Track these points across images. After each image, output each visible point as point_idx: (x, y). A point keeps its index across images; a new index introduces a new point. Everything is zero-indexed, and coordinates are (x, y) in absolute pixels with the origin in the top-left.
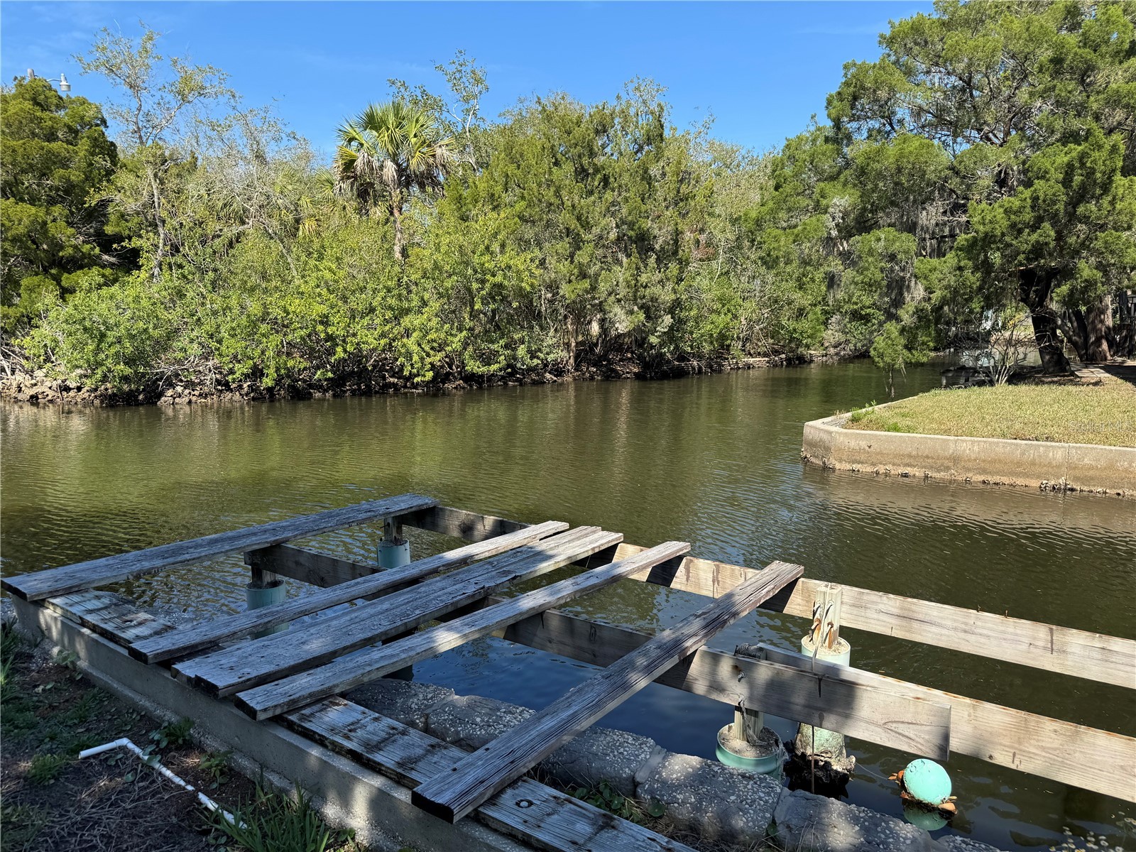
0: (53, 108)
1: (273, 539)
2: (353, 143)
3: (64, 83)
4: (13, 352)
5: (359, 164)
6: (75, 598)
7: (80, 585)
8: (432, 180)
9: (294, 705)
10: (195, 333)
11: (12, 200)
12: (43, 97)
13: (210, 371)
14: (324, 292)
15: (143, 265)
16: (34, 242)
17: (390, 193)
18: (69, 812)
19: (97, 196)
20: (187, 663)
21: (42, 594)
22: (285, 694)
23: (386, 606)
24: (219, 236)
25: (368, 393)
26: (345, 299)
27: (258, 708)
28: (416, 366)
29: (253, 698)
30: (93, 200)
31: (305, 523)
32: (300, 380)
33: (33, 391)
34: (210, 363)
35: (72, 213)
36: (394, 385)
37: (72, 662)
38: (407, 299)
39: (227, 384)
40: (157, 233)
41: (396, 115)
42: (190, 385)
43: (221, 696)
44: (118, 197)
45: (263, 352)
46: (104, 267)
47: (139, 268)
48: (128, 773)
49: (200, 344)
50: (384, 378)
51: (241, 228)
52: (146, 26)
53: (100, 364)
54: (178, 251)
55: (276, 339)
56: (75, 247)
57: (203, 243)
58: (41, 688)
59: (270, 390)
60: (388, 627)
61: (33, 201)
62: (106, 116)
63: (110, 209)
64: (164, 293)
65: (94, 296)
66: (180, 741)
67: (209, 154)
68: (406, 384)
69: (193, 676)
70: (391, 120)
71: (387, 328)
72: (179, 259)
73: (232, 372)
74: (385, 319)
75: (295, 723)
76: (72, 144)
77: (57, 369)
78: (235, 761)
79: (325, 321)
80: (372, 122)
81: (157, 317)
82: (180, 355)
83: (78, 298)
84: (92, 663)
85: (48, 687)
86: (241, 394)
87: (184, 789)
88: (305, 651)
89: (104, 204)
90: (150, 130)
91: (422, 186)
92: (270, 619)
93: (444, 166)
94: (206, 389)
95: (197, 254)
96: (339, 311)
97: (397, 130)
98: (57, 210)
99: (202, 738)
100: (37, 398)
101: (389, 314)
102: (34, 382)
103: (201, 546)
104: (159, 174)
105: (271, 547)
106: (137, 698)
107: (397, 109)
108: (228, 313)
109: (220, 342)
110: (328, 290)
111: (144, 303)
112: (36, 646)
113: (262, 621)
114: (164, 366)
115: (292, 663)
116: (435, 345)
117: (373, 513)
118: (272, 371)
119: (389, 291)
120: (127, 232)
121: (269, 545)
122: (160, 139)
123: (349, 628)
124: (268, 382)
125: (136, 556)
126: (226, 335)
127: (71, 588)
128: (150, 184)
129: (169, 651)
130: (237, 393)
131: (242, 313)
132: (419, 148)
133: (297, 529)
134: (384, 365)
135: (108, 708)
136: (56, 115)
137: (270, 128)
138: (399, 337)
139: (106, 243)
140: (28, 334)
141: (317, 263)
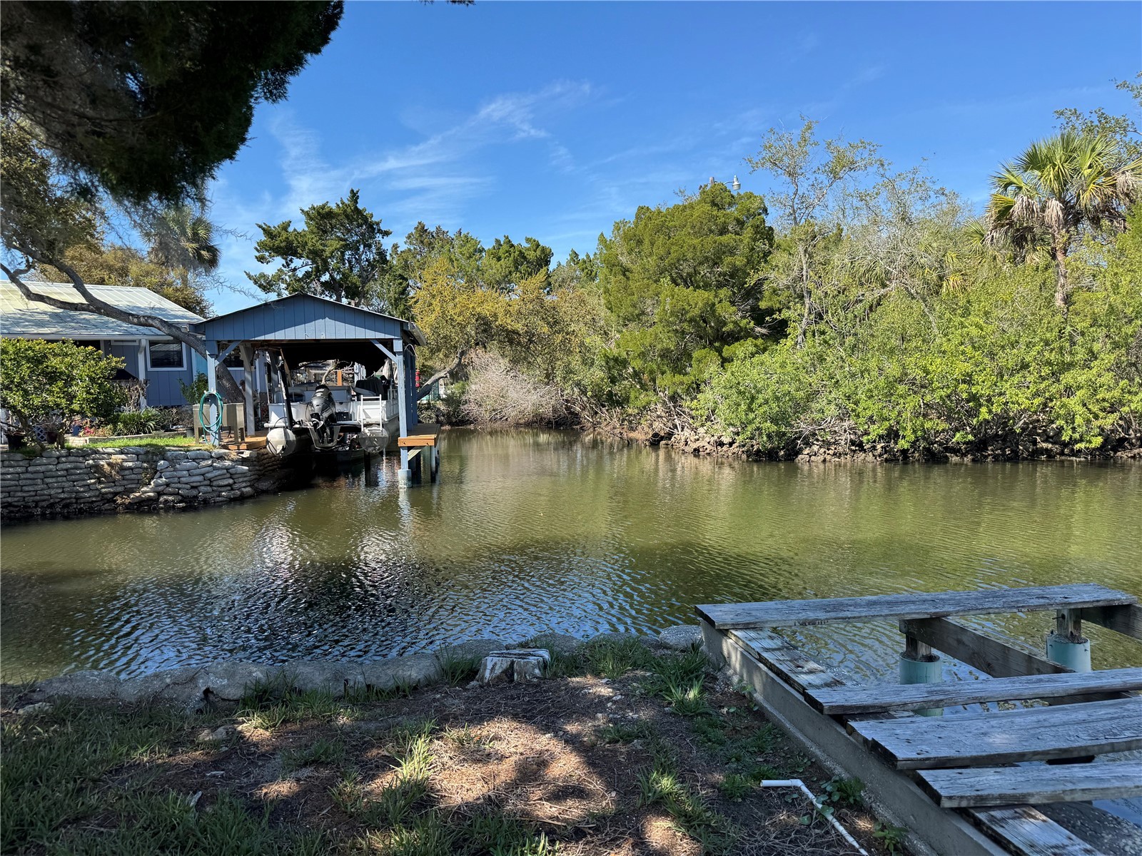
0: (727, 206)
1: (933, 611)
2: (1009, 188)
3: (736, 183)
4: (684, 412)
5: (1017, 210)
6: (752, 634)
7: (756, 623)
8: (1110, 213)
9: (982, 803)
10: (833, 395)
11: (691, 288)
12: (719, 198)
13: (845, 431)
14: (969, 349)
15: (790, 334)
16: (705, 321)
17: (1053, 236)
18: (756, 834)
19: (756, 276)
20: (864, 723)
21: (726, 625)
22: (971, 786)
23: (1082, 715)
24: (861, 301)
25: (1015, 458)
26: (992, 355)
27: (943, 793)
28: (1079, 430)
29: (938, 780)
30: (750, 282)
31: (966, 599)
32: (936, 442)
33: (695, 446)
34: (846, 424)
35: (734, 293)
36: (1047, 451)
37: (750, 693)
38: (1071, 353)
39: (860, 445)
40: (803, 304)
41: (1065, 148)
42: (827, 444)
43: (899, 768)
44: (772, 275)
45: (899, 414)
46: (756, 338)
47: (786, 336)
48: (804, 815)
49: (837, 405)
50: (1035, 443)
51: (882, 291)
52: (805, 118)
53: (751, 422)
54: (822, 318)
55: (913, 402)
56: (735, 323)
57: (845, 309)
58: (726, 710)
59: (904, 452)
60: (1089, 743)
61: (707, 286)
62: (767, 204)
63: (765, 287)
64: (807, 358)
65: (748, 363)
66: (851, 800)
67: (854, 223)
68: (1063, 451)
69: (870, 739)
70: (1059, 155)
71: (1043, 386)
72: (822, 326)
73: (866, 433)
74: (1041, 376)
75: (984, 824)
76: (738, 234)
77: (715, 427)
78: (910, 841)
79: (968, 379)
80: (1034, 162)
81: (799, 380)
82: (818, 416)
83: (733, 367)
84: (766, 698)
85: (732, 710)
86: (874, 455)
87: (858, 851)
88: (989, 744)
89: (760, 283)
90: (803, 211)
91: (1096, 221)
92: (942, 697)
93: (1127, 195)
94: (840, 449)
95: (839, 320)
96: (985, 370)
97: (1065, 165)
98: (724, 292)
99: (873, 804)
100: (699, 451)
101: (1046, 371)
102: (697, 437)
103: (860, 606)
104: (809, 249)
105: (931, 619)
106: (808, 744)
107: (1066, 142)
108: (866, 375)
109: (856, 403)
110: (974, 347)
111: (789, 368)
112: (720, 670)
113: (934, 698)
114: (803, 425)
115: (974, 754)
116: (1106, 404)
117: (1047, 601)
118: (909, 432)
119: (1047, 343)
120: (778, 305)
121: (929, 616)
122: (812, 217)
123: (1038, 731)
124: (903, 444)
125: (801, 605)
126: (863, 396)
127: (748, 624)
128: (800, 261)
129: (843, 706)
130: (870, 454)
131: (881, 375)
132: (1094, 179)
133: (958, 604)
134: (1035, 428)
135: (781, 745)
136: (728, 211)
137: (918, 189)
138: (1058, 396)
139: (759, 316)
140: (696, 398)
141: (963, 319)
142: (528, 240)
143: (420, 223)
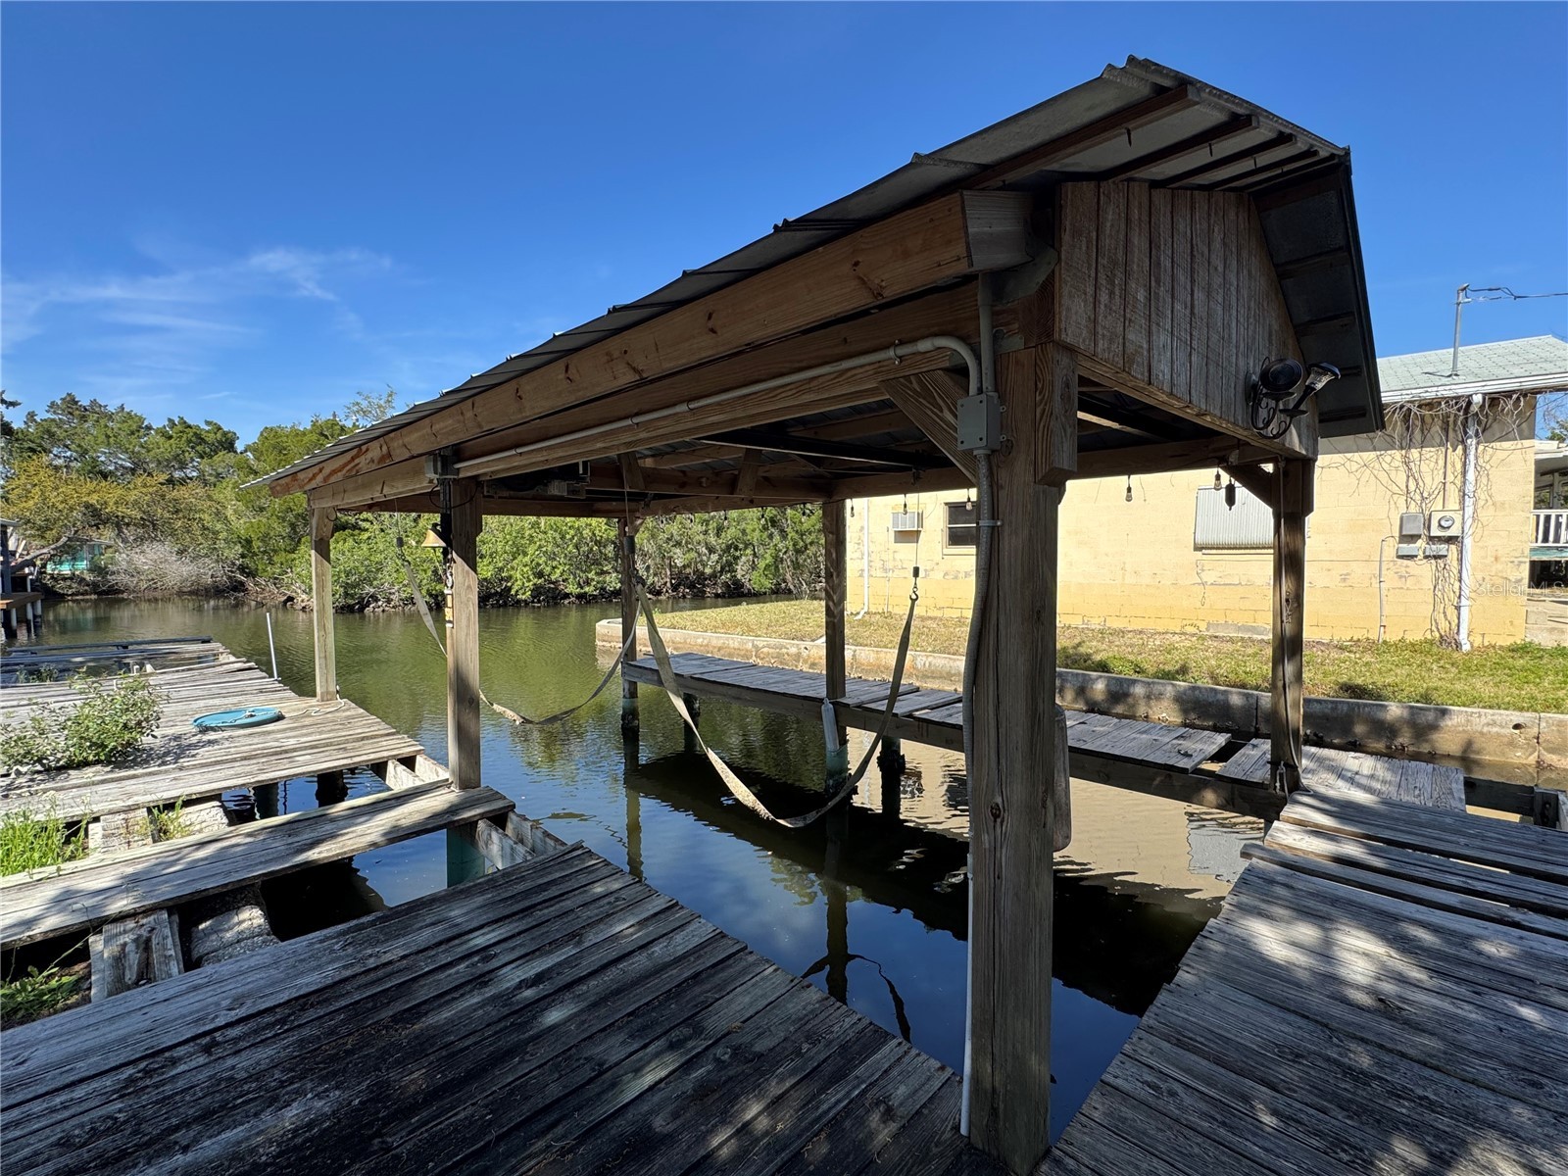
13: (398, 592)
82: (379, 582)
94: (396, 603)
142: (208, 423)
143: (69, 395)
